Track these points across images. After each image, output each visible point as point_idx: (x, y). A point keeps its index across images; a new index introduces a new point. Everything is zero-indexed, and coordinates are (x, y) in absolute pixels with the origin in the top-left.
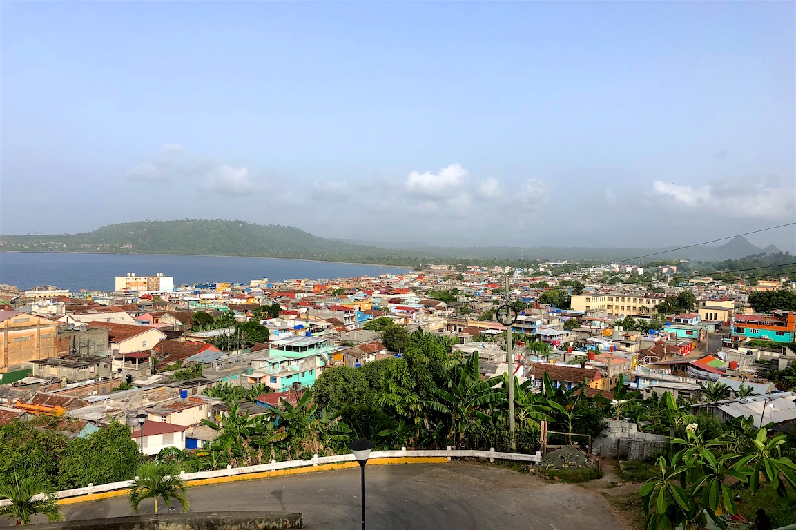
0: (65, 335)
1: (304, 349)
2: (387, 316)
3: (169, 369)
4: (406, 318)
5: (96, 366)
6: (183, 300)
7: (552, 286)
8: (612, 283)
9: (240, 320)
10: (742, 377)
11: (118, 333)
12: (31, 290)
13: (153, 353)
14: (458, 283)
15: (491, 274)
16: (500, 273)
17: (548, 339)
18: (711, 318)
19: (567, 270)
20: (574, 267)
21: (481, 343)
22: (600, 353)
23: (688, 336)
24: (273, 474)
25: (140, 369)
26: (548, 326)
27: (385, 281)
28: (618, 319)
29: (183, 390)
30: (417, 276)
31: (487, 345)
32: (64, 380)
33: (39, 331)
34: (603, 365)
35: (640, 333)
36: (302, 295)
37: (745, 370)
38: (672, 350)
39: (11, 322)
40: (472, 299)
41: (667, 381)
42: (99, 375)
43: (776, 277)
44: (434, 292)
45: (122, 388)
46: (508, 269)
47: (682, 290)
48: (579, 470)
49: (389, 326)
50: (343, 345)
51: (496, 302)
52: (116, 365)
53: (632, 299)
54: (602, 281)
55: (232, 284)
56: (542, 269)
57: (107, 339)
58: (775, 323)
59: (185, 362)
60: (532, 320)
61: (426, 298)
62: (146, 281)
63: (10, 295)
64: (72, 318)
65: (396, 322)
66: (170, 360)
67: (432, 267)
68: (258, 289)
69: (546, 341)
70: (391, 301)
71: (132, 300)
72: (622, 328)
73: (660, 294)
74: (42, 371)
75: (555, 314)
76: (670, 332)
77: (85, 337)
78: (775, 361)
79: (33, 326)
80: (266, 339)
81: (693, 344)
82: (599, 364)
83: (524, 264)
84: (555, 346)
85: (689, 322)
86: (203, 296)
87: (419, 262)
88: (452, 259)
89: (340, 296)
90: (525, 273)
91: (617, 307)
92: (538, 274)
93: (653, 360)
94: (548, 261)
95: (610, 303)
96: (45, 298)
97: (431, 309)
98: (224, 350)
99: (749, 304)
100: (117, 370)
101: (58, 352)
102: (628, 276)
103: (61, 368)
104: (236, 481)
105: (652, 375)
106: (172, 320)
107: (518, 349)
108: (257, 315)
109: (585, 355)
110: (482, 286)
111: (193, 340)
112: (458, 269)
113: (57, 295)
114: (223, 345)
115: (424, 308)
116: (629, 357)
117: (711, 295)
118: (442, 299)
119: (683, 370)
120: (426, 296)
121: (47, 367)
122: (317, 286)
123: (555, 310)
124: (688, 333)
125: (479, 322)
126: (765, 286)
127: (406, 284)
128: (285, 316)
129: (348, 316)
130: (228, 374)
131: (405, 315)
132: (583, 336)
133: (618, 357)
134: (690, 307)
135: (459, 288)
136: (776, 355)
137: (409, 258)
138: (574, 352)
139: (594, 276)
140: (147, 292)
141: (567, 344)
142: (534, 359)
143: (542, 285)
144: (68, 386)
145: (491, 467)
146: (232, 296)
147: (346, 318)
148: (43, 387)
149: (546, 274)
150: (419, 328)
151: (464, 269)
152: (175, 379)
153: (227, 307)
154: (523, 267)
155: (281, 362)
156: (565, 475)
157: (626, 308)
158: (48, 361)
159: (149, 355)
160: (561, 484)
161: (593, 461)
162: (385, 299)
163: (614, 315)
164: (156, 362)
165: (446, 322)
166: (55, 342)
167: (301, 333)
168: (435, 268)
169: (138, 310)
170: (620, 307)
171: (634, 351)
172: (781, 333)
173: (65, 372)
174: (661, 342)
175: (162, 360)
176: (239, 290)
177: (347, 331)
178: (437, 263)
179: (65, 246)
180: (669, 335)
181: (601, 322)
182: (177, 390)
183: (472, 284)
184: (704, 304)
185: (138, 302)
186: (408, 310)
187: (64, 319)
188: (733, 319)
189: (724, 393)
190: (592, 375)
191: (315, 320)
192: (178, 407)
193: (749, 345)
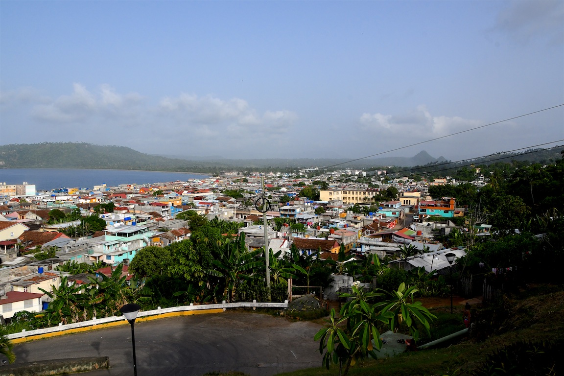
1: (130, 234)
2: (192, 209)
3: (31, 252)
4: (207, 210)
6: (43, 201)
7: (308, 185)
8: (346, 181)
9: (85, 215)
10: (424, 240)
13: (19, 241)
14: (244, 184)
15: (267, 178)
16: (273, 177)
17: (304, 221)
18: (407, 204)
19: (317, 174)
20: (322, 172)
21: (259, 226)
22: (338, 229)
23: (393, 215)
24: (94, 328)
25: (8, 253)
26: (305, 212)
27: (192, 184)
28: (350, 206)
29: (41, 267)
30: (215, 180)
31: (263, 227)
34: (340, 237)
35: (363, 215)
36: (131, 195)
37: (426, 236)
38: (383, 225)
40: (253, 196)
41: (380, 246)
43: (444, 177)
44: (227, 191)
46: (278, 174)
47: (390, 186)
48: (313, 311)
49: (193, 216)
50: (160, 231)
51: (270, 197)
53: (358, 192)
54: (340, 181)
55: (80, 189)
56: (301, 174)
58: (443, 205)
59: (43, 247)
60: (294, 209)
61: (221, 195)
62: (15, 188)
65: (199, 213)
66: (32, 245)
67: (226, 174)
68: (99, 192)
69: (303, 223)
70: (196, 198)
71: (4, 203)
72: (352, 212)
73: (376, 189)
75: (309, 204)
76: (382, 213)
78: (443, 229)
80: (104, 228)
81: (396, 221)
82: (337, 236)
83: (289, 170)
84: (309, 226)
85: (394, 207)
86: (58, 198)
87: (216, 170)
88: (240, 168)
89: (159, 195)
90: (290, 177)
91: (349, 198)
92: (298, 177)
93: (372, 232)
94: (305, 168)
95: (345, 195)
97: (224, 203)
98: (73, 237)
99: (429, 194)
102: (356, 177)
104: (66, 334)
105: (370, 243)
106: (34, 217)
107: (284, 229)
108: (97, 211)
109: (328, 231)
110: (261, 186)
111: (50, 231)
112: (245, 175)
114: (72, 233)
115: (220, 202)
116: (357, 231)
117: (407, 189)
118: (232, 196)
119: (389, 238)
120: (221, 194)
122: (142, 189)
123: (309, 201)
124: (393, 214)
125: (257, 211)
126: (439, 182)
127: (207, 186)
128: (118, 211)
129: (164, 210)
130: (74, 254)
131: (206, 208)
132: (327, 218)
133: (350, 231)
134: (394, 197)
135: (245, 188)
136: (444, 225)
137: (209, 168)
138: (321, 229)
139: (335, 178)
140: (17, 197)
141: (317, 224)
142: (295, 236)
143: (301, 184)
145: (254, 314)
146: (79, 198)
147: (163, 212)
149: (303, 177)
150: (216, 217)
151: (248, 175)
152: (35, 260)
153: (75, 205)
154: (289, 173)
155: (114, 245)
156: (304, 315)
157: (355, 198)
159: (14, 242)
160: (301, 322)
161: (323, 304)
162: (191, 197)
163: (347, 203)
164: (20, 247)
165: (235, 212)
167: (129, 223)
168: (228, 174)
169: (7, 209)
170: (351, 198)
171: (359, 227)
172: (446, 212)
174: (376, 220)
175: (26, 245)
176: (85, 193)
177: (164, 221)
178: (230, 170)
180: (382, 215)
181: (339, 208)
182: (36, 267)
183: (254, 185)
184: (403, 195)
185: (8, 204)
186: (208, 204)
188: (420, 204)
189: (413, 252)
190: (333, 244)
191: (140, 214)
192: (36, 280)
193: (429, 220)
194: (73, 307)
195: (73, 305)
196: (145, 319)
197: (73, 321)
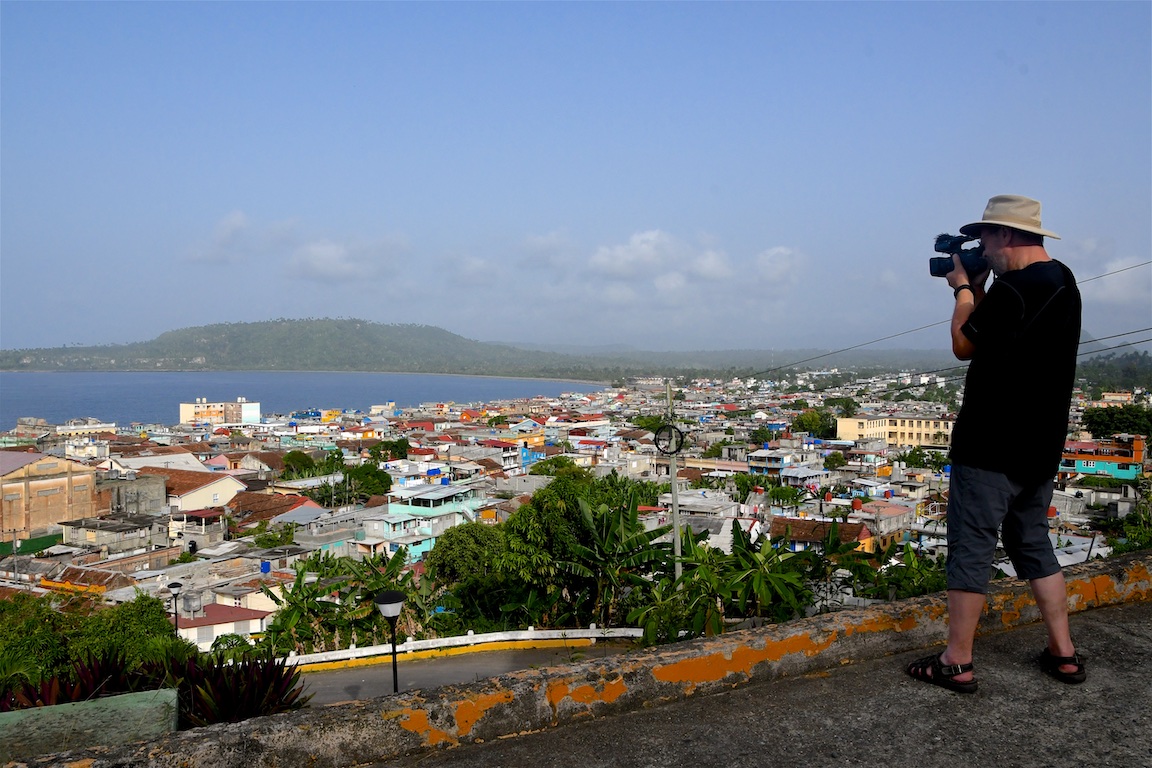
0: (106, 485)
1: (437, 503)
2: (565, 455)
3: (249, 533)
4: (595, 457)
5: (147, 529)
6: (273, 436)
7: (815, 407)
8: (898, 399)
9: (352, 463)
10: (1063, 528)
11: (179, 483)
12: (64, 425)
13: (228, 512)
14: (676, 403)
15: (726, 390)
16: (740, 389)
17: (799, 483)
19: (836, 382)
20: (847, 378)
21: (700, 491)
22: (869, 501)
24: (352, 663)
25: (208, 532)
26: (802, 464)
27: (568, 403)
28: (902, 452)
29: (266, 561)
30: (616, 395)
31: (709, 493)
32: (105, 548)
33: (70, 481)
34: (872, 517)
35: (931, 470)
36: (443, 426)
37: (1068, 519)
39: (33, 468)
40: (694, 428)
42: (153, 542)
43: (1128, 388)
44: (640, 417)
45: (184, 559)
46: (751, 382)
49: (566, 468)
50: (499, 497)
51: (729, 431)
52: (175, 527)
53: (923, 422)
54: (886, 398)
55: (344, 412)
56: (800, 382)
57: (163, 492)
58: (1116, 452)
59: (272, 522)
60: (778, 456)
61: (627, 427)
62: (223, 409)
63: (37, 432)
64: (118, 463)
65: (579, 462)
66: (251, 520)
67: (639, 382)
68: (381, 418)
69: (796, 486)
70: (573, 432)
71: (202, 437)
72: (903, 464)
74: (75, 536)
75: (812, 447)
77: (134, 488)
78: (1113, 506)
79: (63, 474)
80: (387, 489)
82: (867, 516)
83: (775, 374)
84: (808, 493)
86: (301, 429)
87: (621, 376)
88: (669, 369)
89: (499, 426)
90: (775, 388)
91: (903, 434)
92: (794, 389)
94: (810, 370)
95: (893, 429)
96: (83, 436)
97: (632, 442)
98: (328, 505)
99: (1085, 427)
100: (176, 535)
101: (97, 510)
102: (922, 390)
103: (100, 532)
105: (940, 530)
106: (256, 465)
107: (755, 498)
108: (376, 456)
109: (849, 504)
110: (712, 407)
111: (284, 492)
112: (679, 384)
113: (99, 431)
114: (326, 498)
115: (624, 442)
116: (912, 505)
118: (649, 428)
120: (628, 424)
121: (82, 530)
122: (466, 412)
123: (812, 439)
125: (701, 460)
126: (1111, 400)
127: (600, 407)
128: (417, 457)
129: (508, 455)
130: (329, 538)
131: (593, 452)
132: (850, 477)
133: (896, 506)
135: (677, 412)
136: (1116, 497)
137: (606, 369)
138: (834, 500)
139: (875, 390)
140: (225, 425)
141: (825, 489)
142: (776, 512)
143: (798, 405)
144: (111, 557)
146: (342, 429)
147: (505, 459)
148: (76, 558)
149: (805, 389)
150: (613, 471)
151: (686, 383)
152: (255, 547)
153: (334, 444)
154: (773, 379)
155: (406, 523)
157: (915, 436)
158: (83, 523)
159: (220, 513)
162: (564, 429)
163: (899, 446)
164: (230, 522)
165: (654, 462)
166: (93, 496)
167: (436, 481)
168: (644, 383)
169: (209, 450)
170: (907, 435)
171: (919, 497)
172: (1124, 467)
173: (107, 538)
175: (240, 520)
176: (353, 420)
177: (506, 477)
178: (648, 375)
179: (113, 361)
181: (877, 456)
182: (258, 562)
183: (697, 405)
185: (210, 440)
186: (598, 444)
187: (106, 465)
190: (858, 531)
191: (461, 462)
192: (257, 586)
193: (1081, 483)
194: (315, 625)
195: (316, 622)
196: (443, 653)
197: (315, 650)
